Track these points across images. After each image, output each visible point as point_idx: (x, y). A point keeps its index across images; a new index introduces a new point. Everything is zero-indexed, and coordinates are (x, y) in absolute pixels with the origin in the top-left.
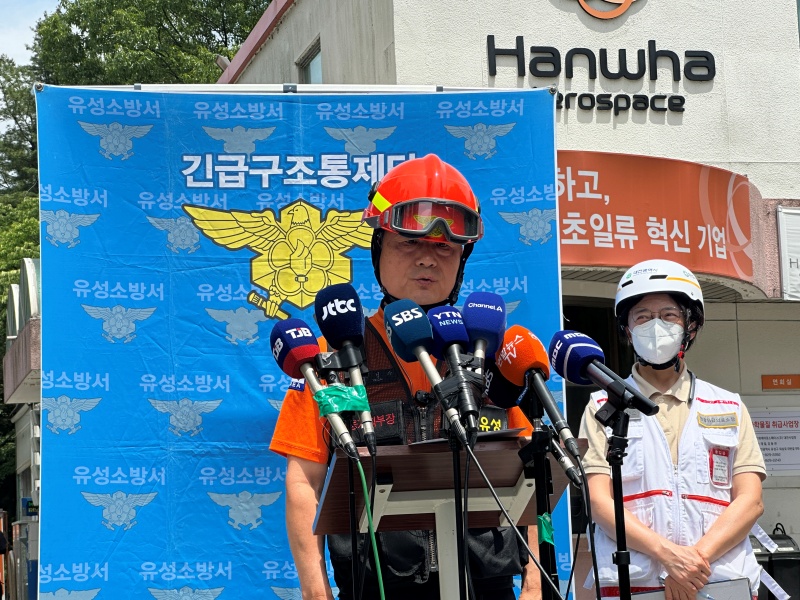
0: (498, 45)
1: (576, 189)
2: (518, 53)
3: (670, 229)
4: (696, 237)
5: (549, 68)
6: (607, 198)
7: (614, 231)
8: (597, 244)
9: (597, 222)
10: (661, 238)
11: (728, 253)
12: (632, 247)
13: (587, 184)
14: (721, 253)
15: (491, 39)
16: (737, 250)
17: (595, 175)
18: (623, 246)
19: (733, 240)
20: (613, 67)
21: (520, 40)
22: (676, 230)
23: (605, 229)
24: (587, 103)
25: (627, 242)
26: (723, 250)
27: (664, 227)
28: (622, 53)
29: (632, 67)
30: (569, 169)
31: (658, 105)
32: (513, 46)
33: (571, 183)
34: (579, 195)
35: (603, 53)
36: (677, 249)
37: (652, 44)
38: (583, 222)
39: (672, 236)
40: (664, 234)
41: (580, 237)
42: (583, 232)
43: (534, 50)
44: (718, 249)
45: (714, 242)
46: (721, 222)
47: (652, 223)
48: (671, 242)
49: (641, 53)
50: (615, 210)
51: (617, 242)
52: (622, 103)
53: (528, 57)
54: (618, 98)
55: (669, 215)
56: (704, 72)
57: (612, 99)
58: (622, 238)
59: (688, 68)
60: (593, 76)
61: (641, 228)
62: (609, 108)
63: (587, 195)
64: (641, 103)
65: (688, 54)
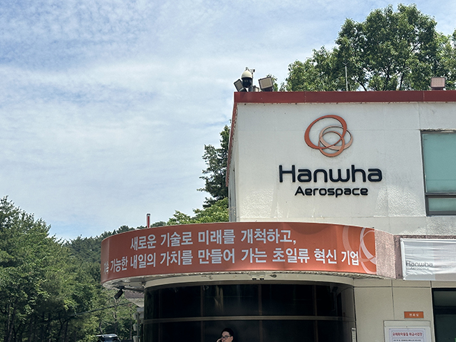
0: (284, 169)
1: (279, 238)
2: (293, 172)
3: (326, 254)
4: (340, 256)
5: (307, 178)
6: (294, 241)
7: (298, 256)
8: (289, 261)
9: (289, 252)
10: (322, 258)
11: (360, 263)
12: (306, 262)
13: (285, 236)
14: (356, 263)
15: (281, 167)
16: (366, 260)
17: (289, 232)
18: (302, 262)
19: (364, 256)
20: (335, 176)
21: (293, 167)
22: (330, 254)
23: (293, 255)
24: (323, 192)
25: (304, 260)
26: (357, 261)
27: (323, 253)
28: (339, 171)
29: (344, 176)
30: (277, 230)
31: (356, 192)
32: (291, 169)
33: (278, 235)
34: (281, 241)
35: (331, 171)
36: (330, 262)
37: (353, 166)
38: (283, 252)
39: (327, 257)
40: (323, 256)
41: (281, 258)
42: (283, 256)
43: (299, 171)
44: (353, 261)
45: (351, 258)
46: (356, 248)
47: (317, 252)
48: (326, 260)
49: (348, 170)
50: (298, 246)
51: (299, 260)
52: (339, 192)
53: (297, 174)
54: (337, 190)
55: (326, 247)
56: (377, 177)
57: (335, 191)
58: (302, 259)
59: (370, 176)
60: (326, 181)
61: (311, 254)
62: (333, 194)
63: (285, 240)
64: (348, 192)
65: (369, 170)
